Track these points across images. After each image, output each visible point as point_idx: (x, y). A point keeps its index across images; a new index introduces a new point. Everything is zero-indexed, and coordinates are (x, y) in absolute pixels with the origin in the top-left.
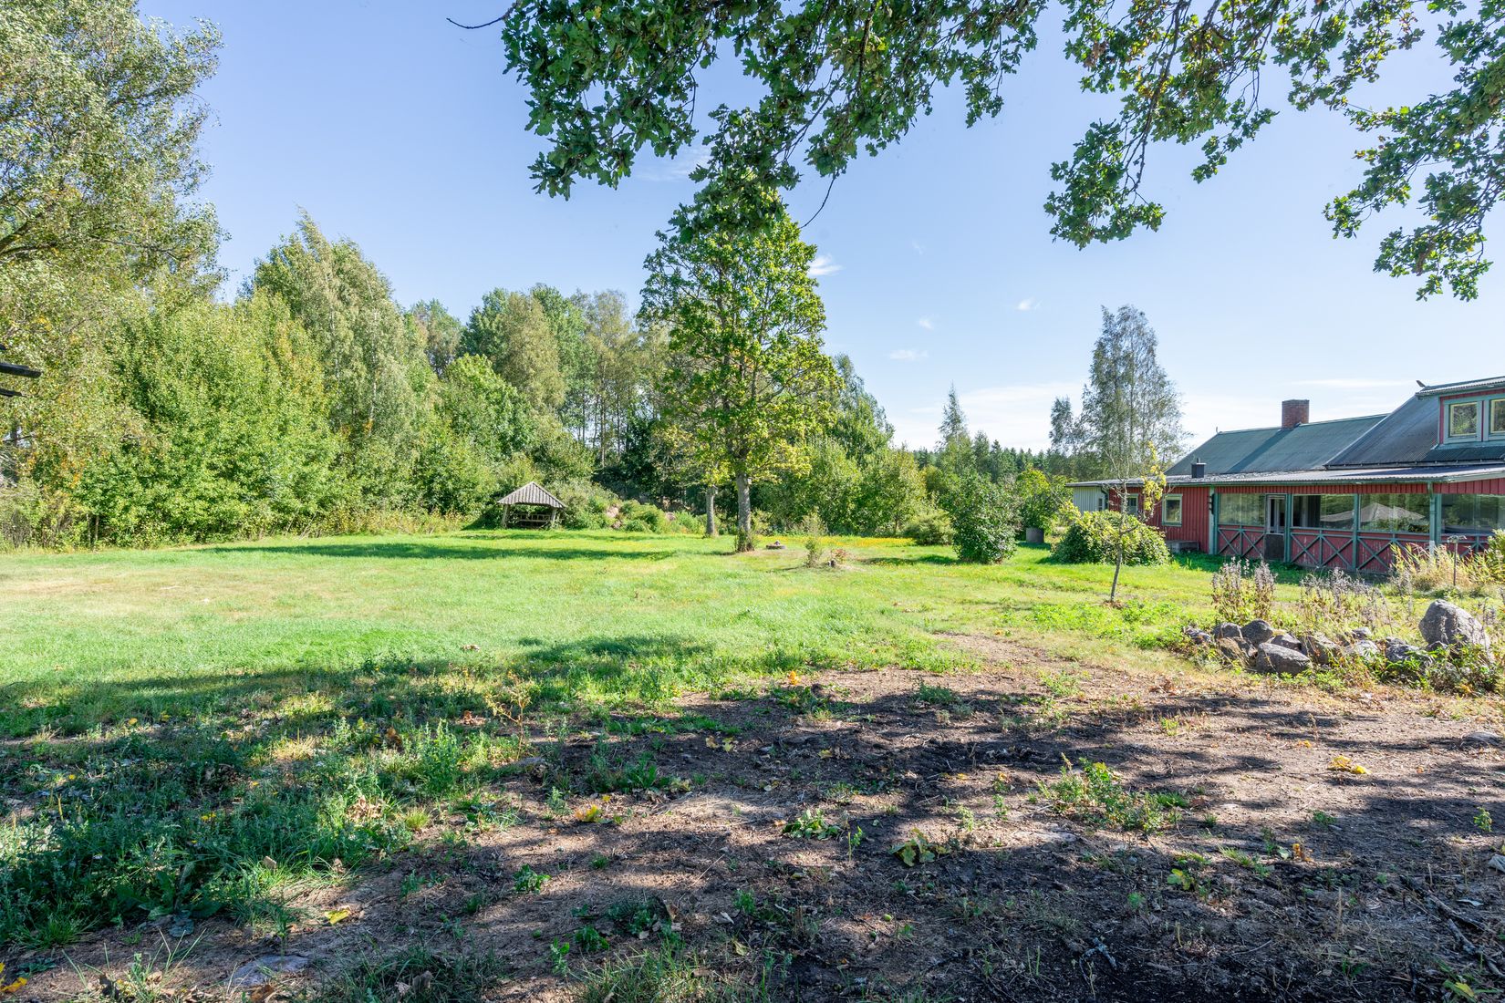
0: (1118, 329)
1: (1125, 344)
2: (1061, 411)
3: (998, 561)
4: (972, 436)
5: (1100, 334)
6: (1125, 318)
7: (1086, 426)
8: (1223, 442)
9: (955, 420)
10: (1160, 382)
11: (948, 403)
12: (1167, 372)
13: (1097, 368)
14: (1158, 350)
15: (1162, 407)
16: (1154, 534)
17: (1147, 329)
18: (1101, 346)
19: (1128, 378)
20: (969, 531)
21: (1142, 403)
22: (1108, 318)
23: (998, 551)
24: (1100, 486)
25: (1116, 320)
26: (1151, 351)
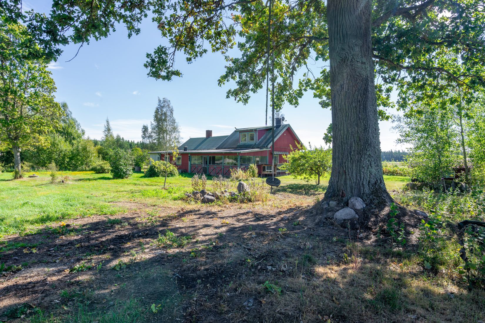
0: (162, 105)
1: (164, 110)
2: (145, 129)
3: (127, 178)
4: (115, 136)
5: (157, 106)
6: (164, 102)
7: (153, 134)
8: (192, 141)
9: (109, 130)
10: (174, 121)
11: (106, 124)
12: (176, 119)
13: (156, 116)
14: (174, 112)
15: (175, 129)
16: (174, 167)
17: (171, 106)
18: (158, 109)
19: (165, 120)
20: (117, 168)
21: (169, 128)
22: (160, 101)
23: (127, 174)
24: (158, 153)
25: (162, 102)
26: (172, 112)
